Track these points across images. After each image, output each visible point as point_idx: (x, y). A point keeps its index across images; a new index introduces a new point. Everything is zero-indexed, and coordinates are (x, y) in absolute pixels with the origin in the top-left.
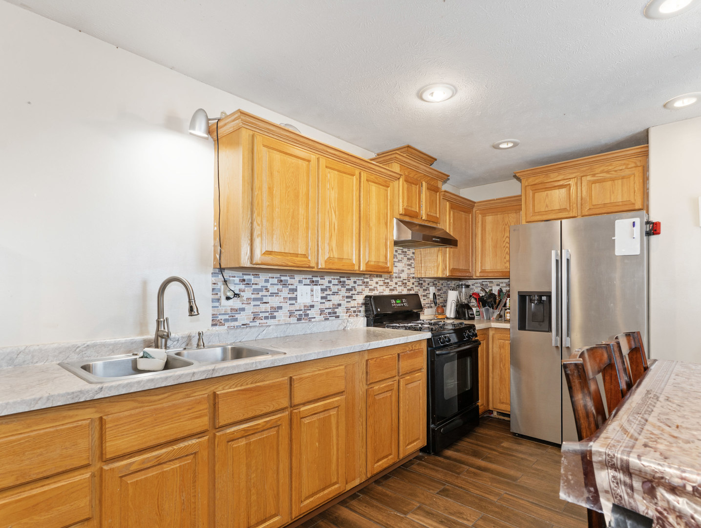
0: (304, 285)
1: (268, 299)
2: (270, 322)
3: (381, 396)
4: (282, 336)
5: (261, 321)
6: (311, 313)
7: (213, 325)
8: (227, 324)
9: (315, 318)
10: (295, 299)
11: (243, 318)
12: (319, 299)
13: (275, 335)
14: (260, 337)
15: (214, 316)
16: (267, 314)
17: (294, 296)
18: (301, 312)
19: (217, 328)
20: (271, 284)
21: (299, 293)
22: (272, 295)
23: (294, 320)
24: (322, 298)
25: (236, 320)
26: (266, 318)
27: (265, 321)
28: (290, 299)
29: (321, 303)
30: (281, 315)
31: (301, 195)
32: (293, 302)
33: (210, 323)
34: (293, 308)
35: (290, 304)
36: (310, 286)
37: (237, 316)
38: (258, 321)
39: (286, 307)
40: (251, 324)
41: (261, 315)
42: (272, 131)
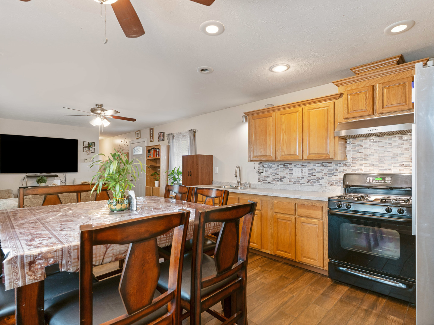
0: (297, 167)
1: (279, 173)
2: (280, 183)
3: (282, 221)
4: (283, 189)
5: (276, 182)
6: (302, 181)
7: (259, 181)
8: (263, 182)
9: (304, 183)
10: (292, 174)
11: (269, 180)
12: (307, 174)
13: (280, 188)
14: (273, 188)
15: (259, 179)
16: (278, 179)
17: (292, 172)
18: (296, 180)
19: (259, 182)
20: (280, 167)
21: (294, 171)
22: (281, 172)
23: (291, 183)
24: (308, 174)
25: (266, 180)
26: (278, 181)
27: (278, 182)
28: (290, 173)
29: (308, 176)
30: (285, 181)
31: (268, 131)
32: (291, 175)
33: (258, 180)
34: (291, 178)
35: (289, 176)
36: (301, 168)
37: (266, 179)
38: (275, 182)
39: (288, 177)
40: (272, 183)
41: (276, 179)
42: (255, 113)
